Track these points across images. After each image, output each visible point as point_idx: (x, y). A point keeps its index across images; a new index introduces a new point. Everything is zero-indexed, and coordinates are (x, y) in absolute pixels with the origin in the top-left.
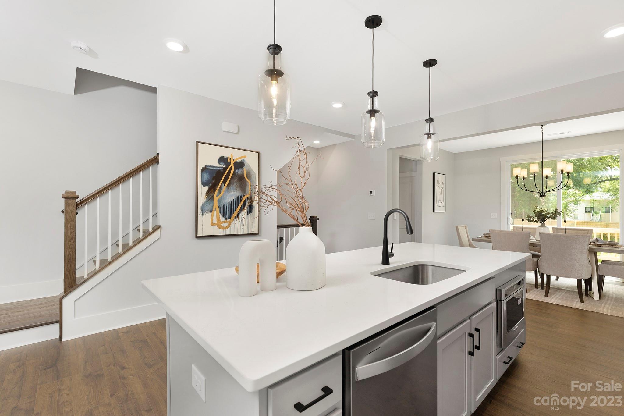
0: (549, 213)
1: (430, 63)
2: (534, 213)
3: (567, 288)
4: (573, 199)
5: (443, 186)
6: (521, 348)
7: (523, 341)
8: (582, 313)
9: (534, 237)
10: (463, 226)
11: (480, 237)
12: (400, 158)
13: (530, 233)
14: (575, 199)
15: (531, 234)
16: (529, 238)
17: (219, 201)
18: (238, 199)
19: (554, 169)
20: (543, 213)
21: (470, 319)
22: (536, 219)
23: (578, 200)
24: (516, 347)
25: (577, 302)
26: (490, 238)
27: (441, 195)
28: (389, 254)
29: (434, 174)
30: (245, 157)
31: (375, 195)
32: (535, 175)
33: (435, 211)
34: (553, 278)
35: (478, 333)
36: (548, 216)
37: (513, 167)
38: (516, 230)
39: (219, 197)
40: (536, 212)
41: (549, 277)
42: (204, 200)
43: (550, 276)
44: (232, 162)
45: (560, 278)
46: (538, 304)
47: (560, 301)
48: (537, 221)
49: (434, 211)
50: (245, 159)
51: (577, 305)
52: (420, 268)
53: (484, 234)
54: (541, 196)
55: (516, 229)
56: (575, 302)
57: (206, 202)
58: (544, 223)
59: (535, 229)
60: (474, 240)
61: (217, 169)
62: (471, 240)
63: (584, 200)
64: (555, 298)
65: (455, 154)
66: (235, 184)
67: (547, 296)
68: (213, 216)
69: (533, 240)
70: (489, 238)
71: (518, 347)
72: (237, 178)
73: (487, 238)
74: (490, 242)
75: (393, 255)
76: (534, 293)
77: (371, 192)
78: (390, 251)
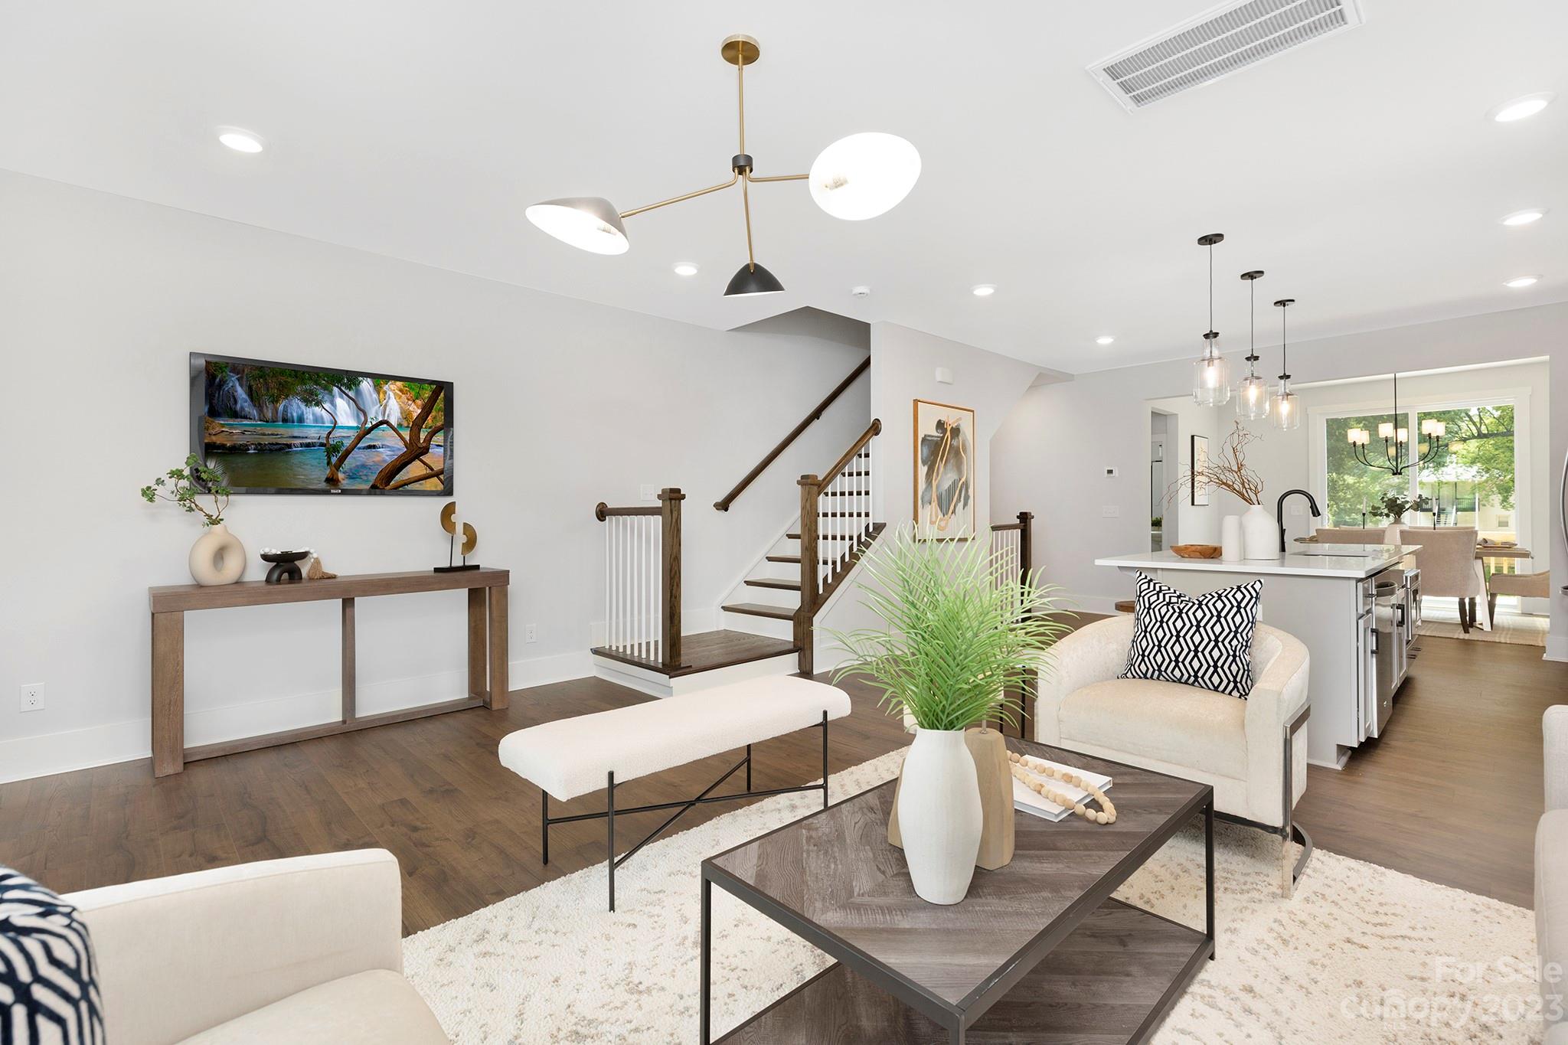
0: (1408, 502)
2: (1383, 502)
5: (1205, 458)
12: (1153, 412)
17: (937, 487)
18: (955, 484)
20: (1398, 502)
22: (1386, 511)
25: (1459, 632)
29: (1193, 437)
30: (960, 419)
31: (1117, 476)
33: (1195, 504)
36: (1407, 506)
39: (937, 481)
40: (1386, 499)
42: (924, 487)
44: (949, 429)
48: (1388, 516)
49: (1193, 504)
50: (960, 422)
51: (1462, 636)
54: (1394, 474)
56: (1456, 633)
57: (926, 488)
58: (1399, 517)
61: (936, 439)
66: (952, 461)
68: (932, 507)
72: (954, 452)
77: (1110, 472)
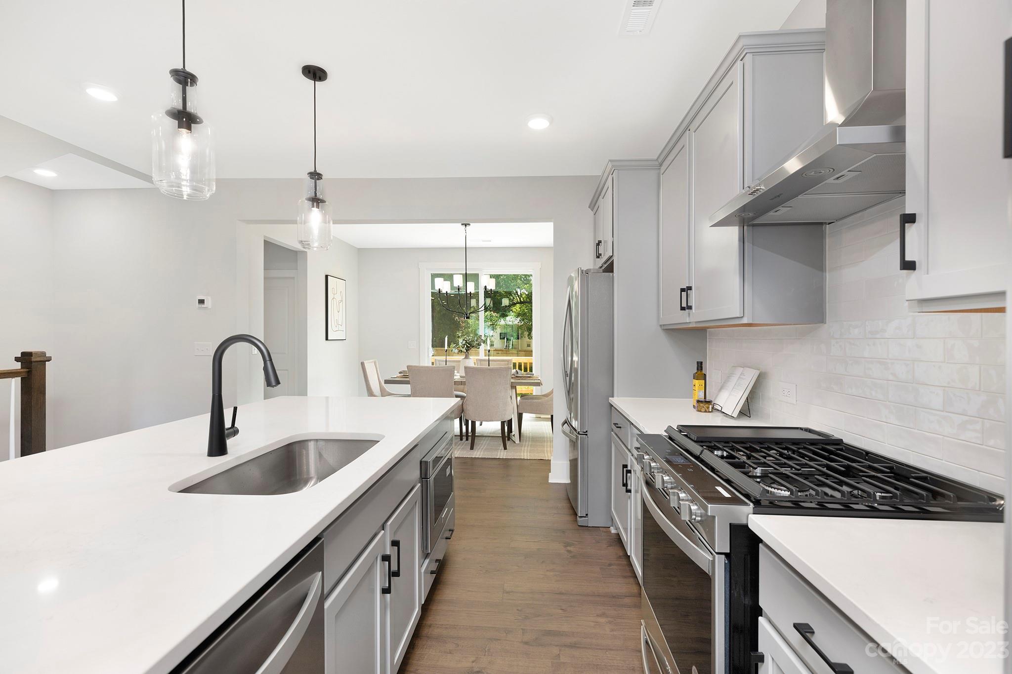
1: (315, 73)
3: (490, 433)
4: (490, 323)
5: (342, 298)
6: (450, 539)
7: (452, 528)
8: (506, 463)
9: (458, 372)
10: (372, 361)
11: (395, 376)
12: (265, 241)
13: (454, 367)
14: (491, 323)
15: (456, 368)
16: (452, 374)
19: (477, 286)
21: (383, 530)
23: (494, 325)
24: (445, 540)
25: (501, 450)
26: (408, 378)
27: (339, 312)
28: (226, 432)
29: (327, 276)
31: (210, 307)
32: (459, 289)
33: (329, 339)
34: (478, 423)
35: (397, 547)
37: (434, 276)
38: (438, 364)
41: (473, 423)
43: (475, 422)
45: (483, 423)
46: (464, 461)
47: (486, 453)
49: (327, 339)
51: (502, 454)
52: (297, 448)
53: (400, 373)
54: (465, 318)
55: (438, 362)
56: (500, 451)
59: (459, 361)
60: (387, 382)
62: (383, 382)
63: (499, 324)
64: (480, 450)
65: (359, 249)
67: (473, 449)
69: (457, 377)
70: (406, 378)
71: (446, 538)
73: (404, 378)
74: (407, 383)
75: (234, 431)
76: (459, 447)
77: (201, 302)
78: (228, 424)
